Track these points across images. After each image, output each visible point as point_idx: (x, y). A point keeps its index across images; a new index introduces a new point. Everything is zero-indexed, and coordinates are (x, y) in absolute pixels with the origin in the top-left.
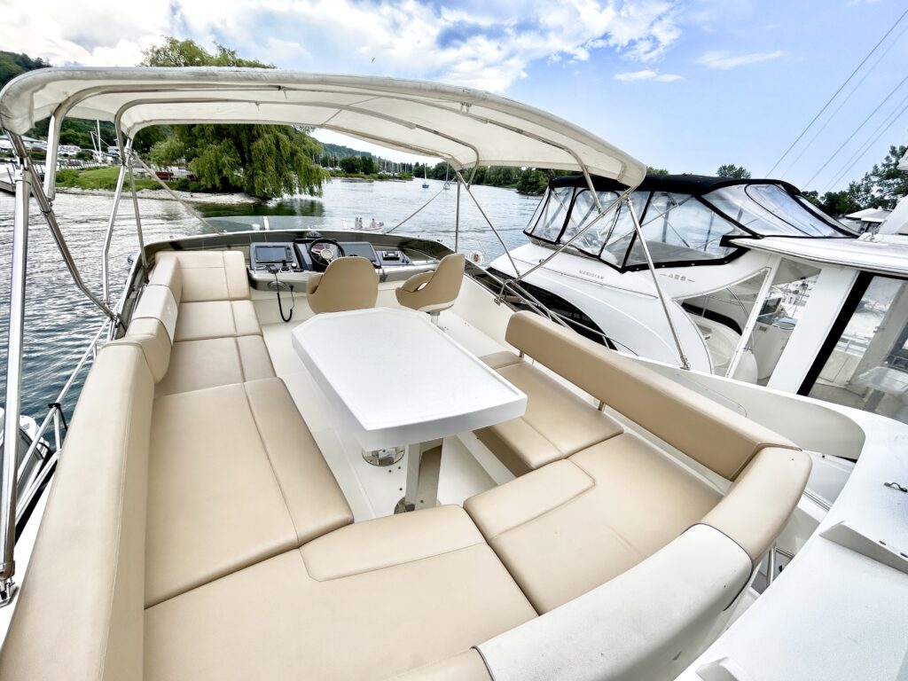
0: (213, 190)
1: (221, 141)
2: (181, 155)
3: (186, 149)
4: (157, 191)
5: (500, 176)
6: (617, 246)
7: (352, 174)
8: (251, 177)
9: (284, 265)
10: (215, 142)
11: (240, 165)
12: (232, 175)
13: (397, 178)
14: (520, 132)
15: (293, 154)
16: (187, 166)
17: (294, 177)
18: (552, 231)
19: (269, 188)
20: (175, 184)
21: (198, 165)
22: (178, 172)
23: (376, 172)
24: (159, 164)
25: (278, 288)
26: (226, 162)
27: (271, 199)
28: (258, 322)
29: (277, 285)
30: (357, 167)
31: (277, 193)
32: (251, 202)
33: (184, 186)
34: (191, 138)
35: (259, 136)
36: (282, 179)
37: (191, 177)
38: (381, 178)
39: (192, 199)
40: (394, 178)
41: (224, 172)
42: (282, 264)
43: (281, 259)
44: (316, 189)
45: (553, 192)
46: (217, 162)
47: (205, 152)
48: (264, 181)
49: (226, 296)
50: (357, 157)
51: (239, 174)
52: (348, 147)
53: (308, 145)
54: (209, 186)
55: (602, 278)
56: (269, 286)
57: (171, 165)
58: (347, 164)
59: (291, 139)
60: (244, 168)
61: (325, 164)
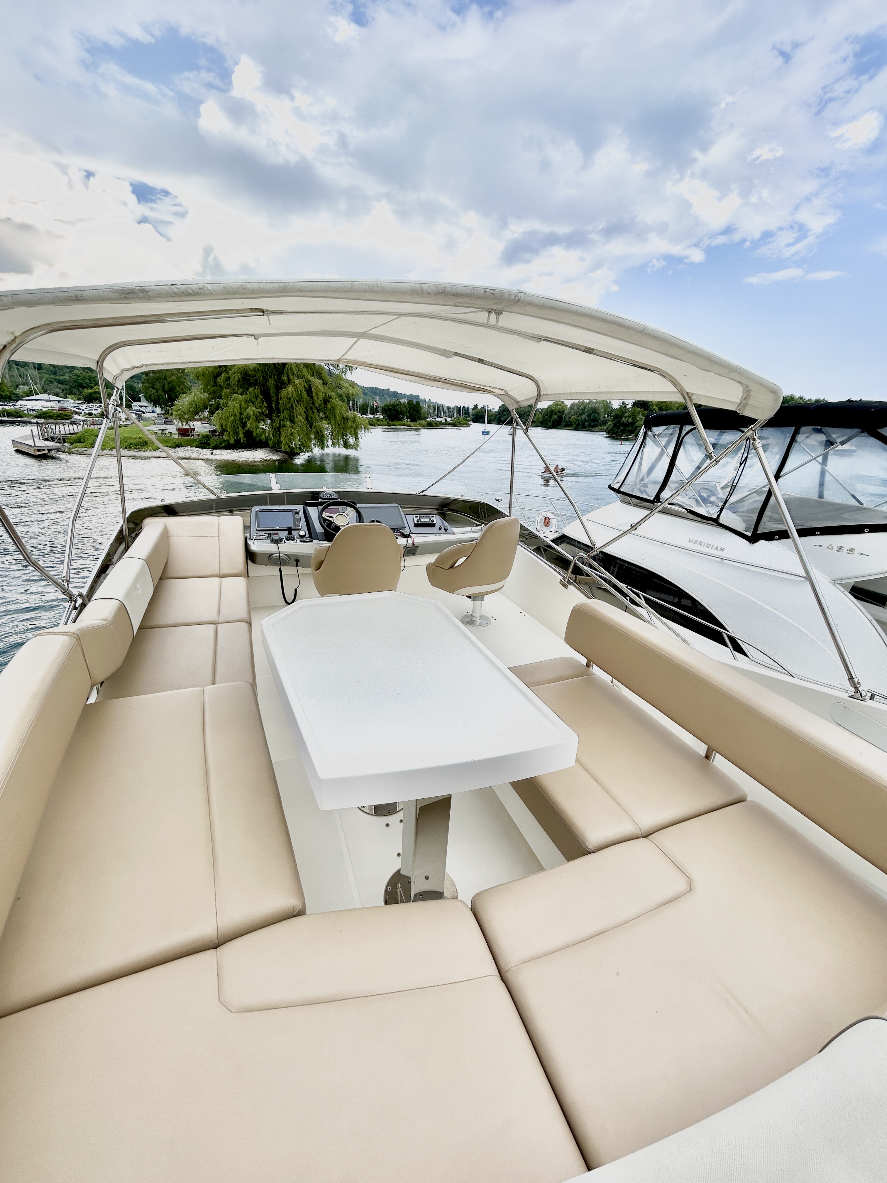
0: (236, 446)
1: (247, 389)
2: (205, 407)
3: (209, 401)
4: (176, 450)
5: (583, 417)
6: (746, 503)
7: (395, 422)
8: (278, 430)
9: (290, 533)
10: (240, 391)
11: (266, 416)
12: (258, 427)
13: (450, 424)
14: (589, 351)
15: (327, 400)
16: (210, 420)
17: (327, 428)
18: (649, 485)
19: (296, 442)
20: (195, 440)
21: (221, 419)
22: (200, 427)
23: (425, 418)
24: (181, 418)
25: (280, 561)
26: (251, 413)
27: (299, 454)
28: (249, 605)
29: (280, 558)
30: (402, 413)
31: (305, 447)
32: (276, 458)
33: (204, 443)
34: (215, 388)
35: (289, 380)
36: (314, 430)
37: (214, 431)
38: (430, 425)
39: (212, 457)
40: (447, 424)
41: (248, 425)
42: (287, 532)
43: (285, 526)
44: (351, 440)
45: (649, 433)
46: (241, 414)
47: (230, 403)
48: (292, 434)
49: (217, 572)
50: (402, 401)
51: (265, 426)
52: (392, 390)
53: (344, 390)
54: (232, 441)
55: (722, 550)
56: (270, 559)
57: (193, 420)
58: (390, 410)
59: (325, 383)
60: (271, 419)
61: (364, 410)
